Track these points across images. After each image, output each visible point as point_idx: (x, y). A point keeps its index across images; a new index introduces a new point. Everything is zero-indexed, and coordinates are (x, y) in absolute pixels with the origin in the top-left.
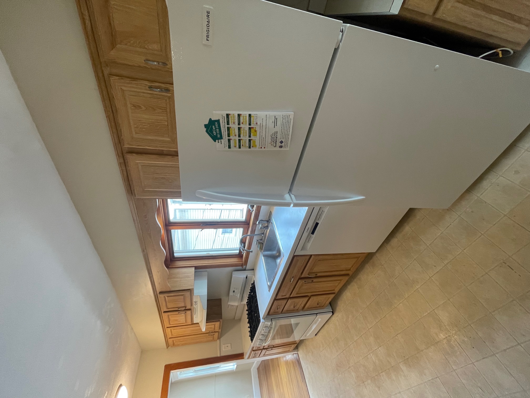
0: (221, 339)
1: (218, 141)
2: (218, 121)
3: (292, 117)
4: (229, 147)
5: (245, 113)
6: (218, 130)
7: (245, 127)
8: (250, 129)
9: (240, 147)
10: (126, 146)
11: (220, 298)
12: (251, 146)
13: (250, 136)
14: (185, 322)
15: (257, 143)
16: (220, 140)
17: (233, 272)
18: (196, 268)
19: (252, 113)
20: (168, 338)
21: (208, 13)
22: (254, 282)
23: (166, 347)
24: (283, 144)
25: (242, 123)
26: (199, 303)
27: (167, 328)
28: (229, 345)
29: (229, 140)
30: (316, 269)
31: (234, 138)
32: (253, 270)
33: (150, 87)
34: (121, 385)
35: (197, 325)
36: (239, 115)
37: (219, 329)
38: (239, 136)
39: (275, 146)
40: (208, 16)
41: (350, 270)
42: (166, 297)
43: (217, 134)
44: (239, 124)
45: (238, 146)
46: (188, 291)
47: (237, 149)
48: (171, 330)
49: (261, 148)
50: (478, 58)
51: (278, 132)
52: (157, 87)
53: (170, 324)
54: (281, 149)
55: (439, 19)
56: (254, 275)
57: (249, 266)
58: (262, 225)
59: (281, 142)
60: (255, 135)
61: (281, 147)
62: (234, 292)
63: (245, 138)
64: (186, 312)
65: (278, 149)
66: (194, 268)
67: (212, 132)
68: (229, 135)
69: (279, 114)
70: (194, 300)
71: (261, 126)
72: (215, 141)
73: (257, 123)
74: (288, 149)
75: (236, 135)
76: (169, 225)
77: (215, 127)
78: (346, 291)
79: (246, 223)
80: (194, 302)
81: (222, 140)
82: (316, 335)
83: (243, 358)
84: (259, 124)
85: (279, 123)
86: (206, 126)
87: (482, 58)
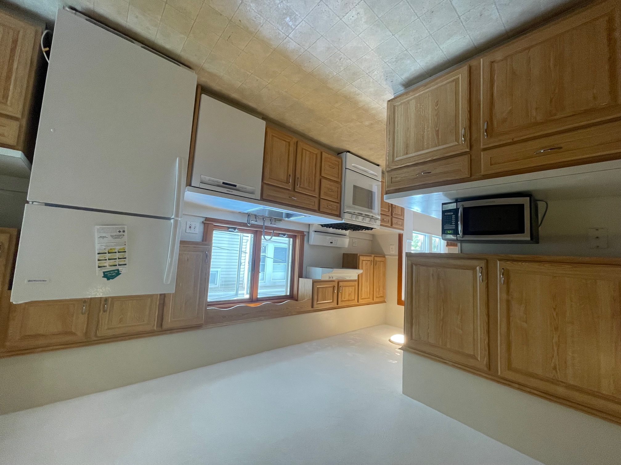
0: (386, 254)
1: (121, 271)
2: (104, 272)
3: (98, 227)
4: (126, 264)
5: (97, 257)
6: (111, 272)
7: (108, 256)
8: (109, 253)
9: (125, 258)
10: (155, 328)
11: (342, 255)
12: (124, 251)
13: (116, 252)
14: (353, 288)
15: (122, 247)
16: (120, 271)
17: (309, 244)
18: (300, 276)
19: (97, 252)
20: (373, 302)
21: (29, 281)
22: (321, 225)
23: (385, 303)
24: (121, 230)
25: (105, 258)
26: (331, 275)
27: (358, 302)
28: (391, 246)
29: (119, 265)
30: (283, 177)
31: (117, 262)
32: (309, 225)
33: (104, 311)
34: (390, 340)
35: (360, 276)
36: (99, 260)
37: (371, 256)
38: (116, 259)
39: (124, 235)
40: (31, 281)
41: (289, 142)
42: (318, 303)
43: (115, 273)
44: (106, 260)
45: (125, 259)
46: (314, 284)
47: (126, 260)
48: (362, 299)
49: (125, 244)
50: (49, 62)
51: (111, 234)
52: (104, 307)
53: (354, 300)
54: (126, 231)
55: (23, 114)
56: (313, 224)
57: (305, 229)
58: (252, 221)
59: (120, 232)
60: (114, 249)
61: (124, 231)
62: (331, 243)
63: (117, 255)
64: (340, 286)
65: (126, 234)
66: (300, 279)
67: (113, 276)
68: (116, 265)
69: (96, 236)
70: (327, 279)
71: (107, 246)
72: (121, 273)
73: (104, 249)
74: (126, 227)
75: (115, 261)
76: (253, 299)
77: (109, 274)
78: (321, 141)
79: (256, 233)
80: (330, 279)
81: (120, 269)
82: (378, 165)
83: (402, 235)
84: (105, 248)
85: (104, 235)
86: (107, 280)
87: (49, 59)
